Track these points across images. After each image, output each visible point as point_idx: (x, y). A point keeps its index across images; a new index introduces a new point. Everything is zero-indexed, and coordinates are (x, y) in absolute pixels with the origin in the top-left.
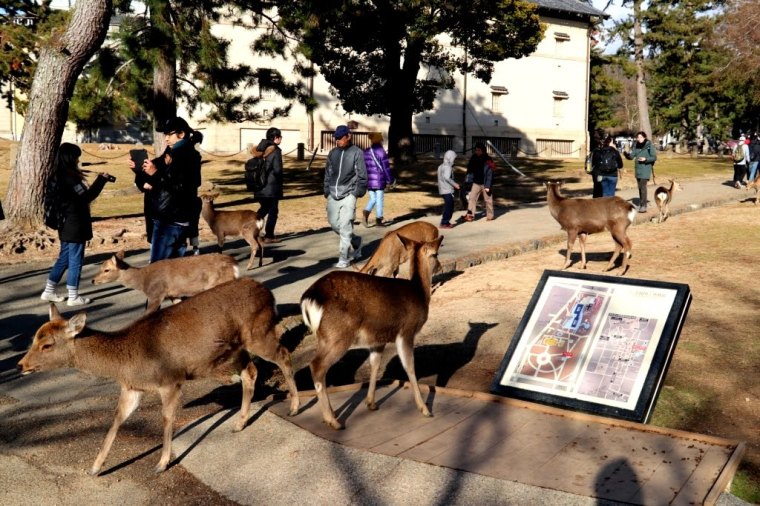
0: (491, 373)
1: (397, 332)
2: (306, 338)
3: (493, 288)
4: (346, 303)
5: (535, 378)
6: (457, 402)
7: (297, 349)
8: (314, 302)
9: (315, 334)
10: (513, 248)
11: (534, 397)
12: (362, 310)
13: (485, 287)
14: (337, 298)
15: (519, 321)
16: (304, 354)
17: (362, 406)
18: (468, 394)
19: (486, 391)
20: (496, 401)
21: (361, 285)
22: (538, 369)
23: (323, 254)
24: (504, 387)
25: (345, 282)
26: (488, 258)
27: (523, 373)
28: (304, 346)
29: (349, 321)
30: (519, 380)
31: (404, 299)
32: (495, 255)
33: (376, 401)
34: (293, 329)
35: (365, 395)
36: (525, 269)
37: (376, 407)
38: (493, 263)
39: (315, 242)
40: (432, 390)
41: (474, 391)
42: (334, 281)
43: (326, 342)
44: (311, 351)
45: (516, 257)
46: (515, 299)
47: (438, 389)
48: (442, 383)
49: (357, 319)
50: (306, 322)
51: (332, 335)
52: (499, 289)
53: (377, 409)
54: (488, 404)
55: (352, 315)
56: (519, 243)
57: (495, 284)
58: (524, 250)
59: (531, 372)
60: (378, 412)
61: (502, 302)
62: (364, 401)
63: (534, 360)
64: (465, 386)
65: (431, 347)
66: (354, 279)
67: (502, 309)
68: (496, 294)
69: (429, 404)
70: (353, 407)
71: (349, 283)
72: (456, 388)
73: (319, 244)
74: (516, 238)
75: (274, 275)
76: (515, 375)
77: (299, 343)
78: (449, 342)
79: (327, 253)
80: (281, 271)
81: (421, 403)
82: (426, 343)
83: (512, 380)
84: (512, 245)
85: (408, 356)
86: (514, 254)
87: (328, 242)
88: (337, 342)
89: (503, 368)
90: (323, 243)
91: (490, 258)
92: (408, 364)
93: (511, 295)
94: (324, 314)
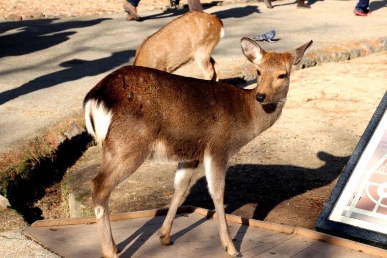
0: (320, 204)
1: (204, 148)
2: (90, 149)
3: (329, 97)
4: (141, 107)
5: (373, 214)
6: (274, 238)
7: (78, 163)
8: (101, 105)
9: (100, 144)
10: (358, 48)
11: (371, 239)
12: (160, 116)
13: (319, 95)
14: (130, 100)
15: (358, 139)
16: (85, 170)
17: (154, 239)
18: (288, 229)
19: (310, 228)
20: (323, 241)
21: (160, 84)
22: (378, 203)
23: (117, 45)
24: (333, 222)
25: (141, 80)
26: (325, 58)
27: (358, 206)
28: (86, 160)
29: (143, 130)
30: (354, 215)
31: (213, 103)
32: (333, 55)
33: (171, 234)
34: (74, 138)
35: (161, 224)
36: (371, 75)
37: (171, 241)
38: (331, 65)
39: (108, 29)
40: (245, 223)
41: (295, 226)
42: (126, 78)
43: (113, 155)
44: (94, 167)
45: (361, 59)
46: (355, 111)
47: (252, 222)
48: (260, 215)
49: (154, 127)
50: (90, 130)
51: (120, 147)
52: (336, 98)
53: (171, 243)
54: (313, 244)
55: (147, 122)
56: (365, 41)
57: (330, 92)
58: (372, 50)
59: (369, 207)
60: (172, 247)
61: (339, 115)
62: (157, 232)
63: (373, 190)
64: (284, 220)
65: (245, 166)
66: (151, 76)
67: (339, 123)
68: (331, 105)
69: (237, 242)
70: (142, 240)
71: (145, 81)
72: (273, 221)
73: (114, 32)
74: (363, 35)
75: (54, 68)
76: (348, 208)
77: (81, 155)
78: (267, 162)
79: (122, 44)
80: (63, 65)
81: (226, 241)
82: (239, 163)
83: (344, 214)
84: (356, 44)
85: (216, 179)
86: (359, 55)
87: (125, 30)
88: (126, 156)
89: (333, 198)
90: (120, 31)
91: (328, 59)
92: (216, 190)
93: (351, 106)
94: (113, 120)
